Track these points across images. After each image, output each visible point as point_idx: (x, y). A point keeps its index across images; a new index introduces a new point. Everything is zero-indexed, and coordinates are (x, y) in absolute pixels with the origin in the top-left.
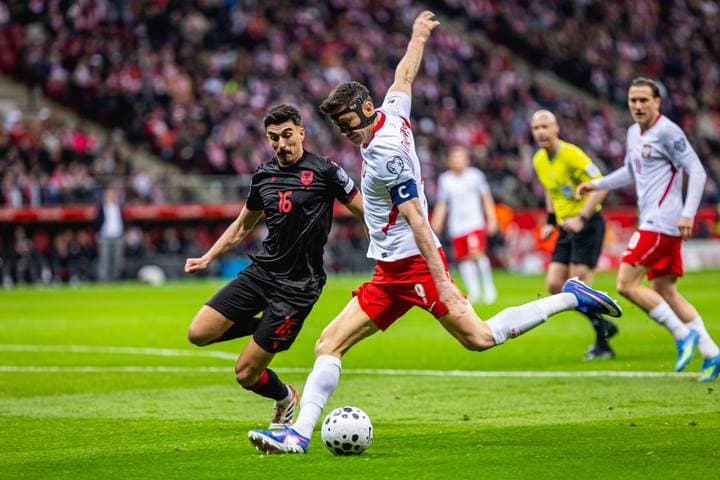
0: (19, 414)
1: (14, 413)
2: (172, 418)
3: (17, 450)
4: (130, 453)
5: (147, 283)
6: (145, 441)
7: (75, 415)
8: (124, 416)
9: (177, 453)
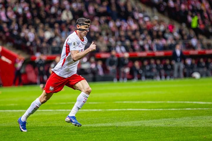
0: (148, 126)
1: (146, 126)
2: (203, 126)
3: (148, 139)
4: (189, 139)
5: (194, 78)
6: (194, 135)
7: (169, 126)
8: (186, 126)
9: (205, 139)
